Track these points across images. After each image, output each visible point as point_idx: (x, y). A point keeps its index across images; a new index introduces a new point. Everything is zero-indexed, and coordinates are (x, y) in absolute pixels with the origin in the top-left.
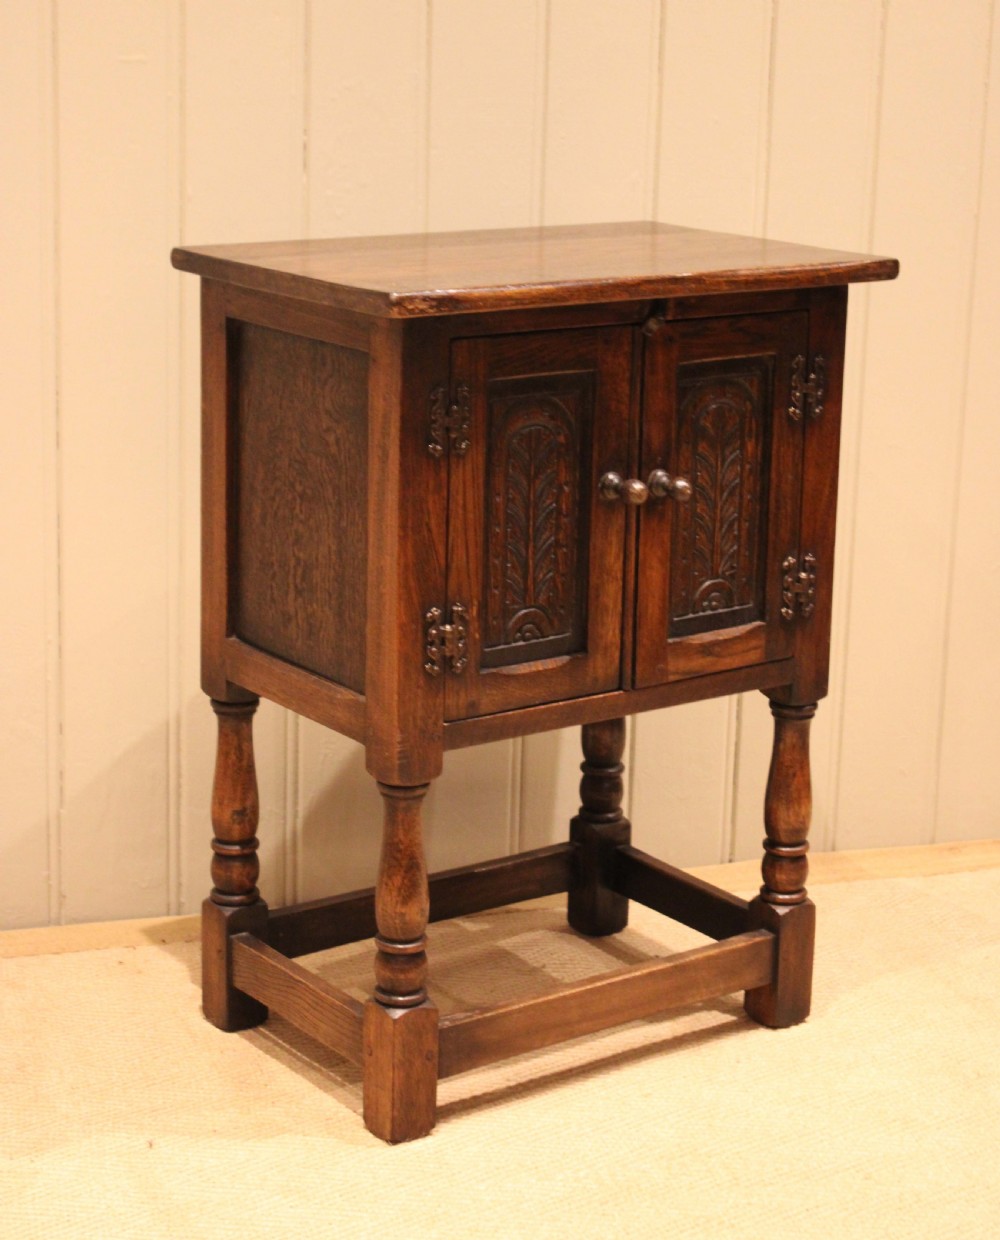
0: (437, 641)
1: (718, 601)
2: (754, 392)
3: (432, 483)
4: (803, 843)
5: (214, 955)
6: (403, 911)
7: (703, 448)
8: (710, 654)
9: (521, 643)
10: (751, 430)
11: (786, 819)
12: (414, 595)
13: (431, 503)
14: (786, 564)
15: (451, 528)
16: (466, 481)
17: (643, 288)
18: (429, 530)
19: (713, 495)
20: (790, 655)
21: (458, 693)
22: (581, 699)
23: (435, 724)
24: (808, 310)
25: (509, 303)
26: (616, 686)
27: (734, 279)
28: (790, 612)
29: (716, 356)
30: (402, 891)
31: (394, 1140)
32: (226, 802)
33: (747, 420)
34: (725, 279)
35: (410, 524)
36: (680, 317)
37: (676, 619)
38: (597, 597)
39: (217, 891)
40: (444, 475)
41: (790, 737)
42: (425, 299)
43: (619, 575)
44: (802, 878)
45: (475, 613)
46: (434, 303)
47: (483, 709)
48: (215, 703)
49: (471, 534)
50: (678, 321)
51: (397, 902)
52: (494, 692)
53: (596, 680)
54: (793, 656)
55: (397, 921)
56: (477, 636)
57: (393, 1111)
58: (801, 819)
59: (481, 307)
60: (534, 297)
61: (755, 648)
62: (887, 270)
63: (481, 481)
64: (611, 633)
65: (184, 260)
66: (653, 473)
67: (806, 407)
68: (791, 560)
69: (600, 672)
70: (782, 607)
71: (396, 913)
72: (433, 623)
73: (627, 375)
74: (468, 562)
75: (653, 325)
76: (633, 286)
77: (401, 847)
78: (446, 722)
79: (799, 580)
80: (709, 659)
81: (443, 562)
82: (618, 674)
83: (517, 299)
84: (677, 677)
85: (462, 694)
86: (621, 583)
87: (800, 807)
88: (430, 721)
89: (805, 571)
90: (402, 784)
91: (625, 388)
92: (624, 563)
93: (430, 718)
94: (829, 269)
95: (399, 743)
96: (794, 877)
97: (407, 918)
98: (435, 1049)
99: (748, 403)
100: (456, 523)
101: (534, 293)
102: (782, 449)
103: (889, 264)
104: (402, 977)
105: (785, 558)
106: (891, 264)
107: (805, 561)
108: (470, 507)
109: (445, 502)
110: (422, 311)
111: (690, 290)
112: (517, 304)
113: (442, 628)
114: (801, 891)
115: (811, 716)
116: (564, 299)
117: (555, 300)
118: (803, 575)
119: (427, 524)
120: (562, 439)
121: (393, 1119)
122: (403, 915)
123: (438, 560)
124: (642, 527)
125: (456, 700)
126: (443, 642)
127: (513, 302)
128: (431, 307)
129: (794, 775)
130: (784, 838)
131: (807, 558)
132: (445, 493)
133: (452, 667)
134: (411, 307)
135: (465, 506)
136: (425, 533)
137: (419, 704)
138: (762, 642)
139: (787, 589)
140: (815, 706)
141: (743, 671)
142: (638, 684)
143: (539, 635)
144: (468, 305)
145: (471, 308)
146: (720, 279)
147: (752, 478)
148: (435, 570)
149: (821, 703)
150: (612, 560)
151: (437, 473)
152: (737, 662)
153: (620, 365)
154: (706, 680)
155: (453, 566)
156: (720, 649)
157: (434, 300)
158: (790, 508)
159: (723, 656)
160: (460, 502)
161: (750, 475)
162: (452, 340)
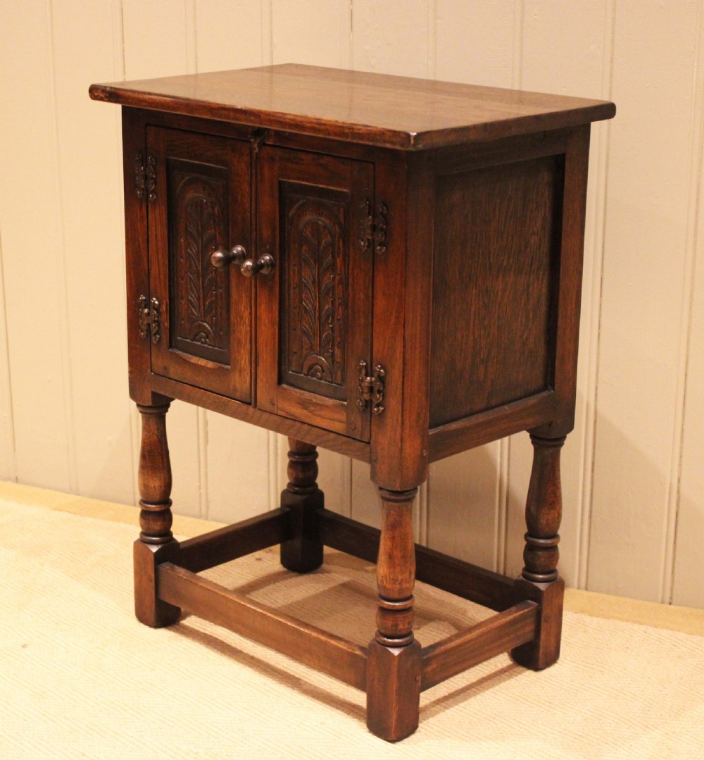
1: (320, 373)
3: (139, 215)
7: (306, 251)
8: (306, 409)
9: (199, 343)
10: (339, 249)
13: (138, 227)
14: (359, 364)
15: (150, 248)
16: (157, 221)
18: (139, 244)
19: (313, 289)
20: (366, 440)
21: (157, 356)
22: (225, 398)
23: (146, 370)
24: (374, 163)
25: (144, 104)
26: (247, 400)
27: (282, 120)
28: (363, 404)
29: (303, 180)
33: (337, 239)
34: (275, 118)
35: (130, 236)
36: (278, 144)
37: (290, 372)
40: (145, 212)
42: (103, 90)
45: (164, 309)
46: (107, 95)
47: (171, 374)
49: (160, 256)
50: (276, 146)
52: (177, 367)
53: (235, 390)
54: (370, 442)
59: (130, 103)
60: (158, 103)
61: (338, 420)
63: (165, 222)
64: (244, 361)
66: (264, 255)
67: (371, 244)
68: (363, 363)
69: (238, 386)
70: (358, 398)
73: (247, 178)
74: (159, 275)
78: (152, 371)
80: (305, 411)
81: (146, 268)
82: (249, 393)
83: (148, 103)
84: (283, 414)
85: (159, 359)
86: (249, 328)
88: (144, 368)
92: (251, 314)
93: (144, 365)
100: (152, 245)
102: (355, 271)
103: (402, 135)
105: (360, 360)
106: (405, 136)
107: (375, 370)
108: (159, 238)
109: (146, 229)
110: (102, 98)
112: (148, 106)
116: (174, 109)
119: (138, 241)
123: (144, 266)
125: (156, 361)
127: (146, 104)
128: (106, 97)
131: (377, 368)
132: (146, 224)
134: (96, 94)
135: (156, 236)
138: (344, 418)
139: (360, 385)
141: (333, 434)
142: (258, 406)
143: (209, 343)
144: (124, 100)
145: (126, 103)
146: (271, 118)
147: (340, 286)
151: (141, 209)
152: (324, 424)
153: (242, 169)
154: (306, 427)
155: (152, 272)
156: (312, 408)
157: (107, 92)
158: (362, 321)
159: (316, 415)
160: (154, 232)
161: (339, 284)
162: (147, 125)
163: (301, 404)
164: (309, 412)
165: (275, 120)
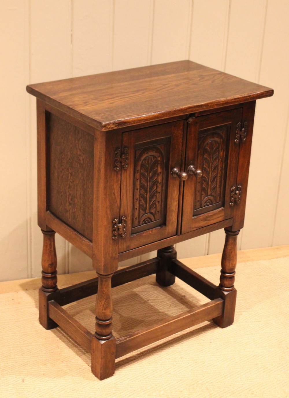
0: (117, 230)
1: (209, 203)
2: (224, 136)
3: (115, 180)
4: (234, 272)
5: (43, 307)
6: (105, 312)
7: (206, 156)
8: (206, 220)
9: (145, 225)
10: (222, 148)
11: (228, 266)
12: (109, 216)
13: (115, 186)
14: (232, 189)
15: (122, 193)
16: (127, 178)
17: (188, 110)
18: (114, 195)
19: (209, 170)
21: (123, 244)
22: (163, 240)
23: (116, 254)
24: (242, 108)
25: (142, 121)
26: (175, 234)
27: (219, 103)
28: (233, 204)
29: (211, 126)
30: (104, 306)
31: (101, 379)
32: (46, 261)
33: (221, 145)
35: (108, 194)
36: (199, 115)
37: (195, 210)
38: (170, 207)
39: (43, 287)
40: (119, 177)
41: (231, 241)
42: (114, 123)
43: (177, 200)
44: (233, 282)
45: (129, 219)
46: (117, 125)
47: (132, 247)
48: (42, 230)
49: (128, 193)
50: (199, 116)
51: (103, 309)
52: (135, 242)
53: (168, 233)
54: (233, 217)
55: (103, 315)
56: (130, 225)
57: (101, 371)
58: (233, 266)
59: (133, 124)
61: (221, 216)
62: (269, 93)
64: (174, 218)
65: (31, 90)
66: (190, 166)
67: (241, 139)
68: (234, 187)
69: (170, 231)
70: (230, 202)
71: (102, 312)
72: (115, 224)
73: (182, 136)
74: (127, 203)
75: (191, 120)
76: (185, 110)
77: (104, 292)
78: (119, 253)
79: (236, 194)
80: (206, 222)
81: (119, 204)
82: (176, 230)
83: (145, 120)
84: (195, 229)
85: (125, 244)
86: (178, 202)
87: (233, 262)
88: (114, 254)
89: (238, 190)
90: (105, 274)
91: (180, 140)
92: (179, 195)
93: (114, 253)
94: (250, 96)
95: (104, 262)
96: (230, 283)
97: (106, 314)
98: (115, 351)
99: (221, 139)
100: (124, 191)
101: (151, 117)
102: (232, 153)
103: (270, 91)
104: (104, 331)
105: (232, 187)
106: (271, 91)
107: (238, 187)
108: (128, 185)
109: (120, 185)
110: (113, 128)
111: (204, 109)
112: (145, 121)
113: (118, 225)
114: (233, 286)
115: (238, 234)
117: (158, 118)
118: (237, 192)
119: (114, 193)
120: (159, 159)
121: (101, 373)
122: (104, 313)
123: (117, 204)
124: (185, 184)
125: (123, 246)
126: (119, 229)
127: (144, 121)
128: (116, 126)
129: (232, 252)
130: (227, 271)
131: (239, 186)
132: (120, 182)
133: (121, 236)
134: (109, 127)
135: (126, 186)
136: (113, 196)
137: (111, 249)
138: (223, 214)
139: (232, 197)
140: (239, 231)
141: (217, 224)
142: (182, 233)
143: (150, 221)
144: (128, 124)
145: (130, 124)
147: (222, 163)
148: (116, 207)
149: (241, 230)
150: (175, 195)
151: (117, 176)
152: (215, 221)
153: (179, 133)
154: (205, 228)
155: (122, 205)
156: (209, 218)
157: (117, 123)
158: (234, 171)
159: (210, 220)
160: (125, 184)
161: (221, 162)
162: (123, 133)
163: (203, 220)
164: (208, 221)
165: (216, 104)
